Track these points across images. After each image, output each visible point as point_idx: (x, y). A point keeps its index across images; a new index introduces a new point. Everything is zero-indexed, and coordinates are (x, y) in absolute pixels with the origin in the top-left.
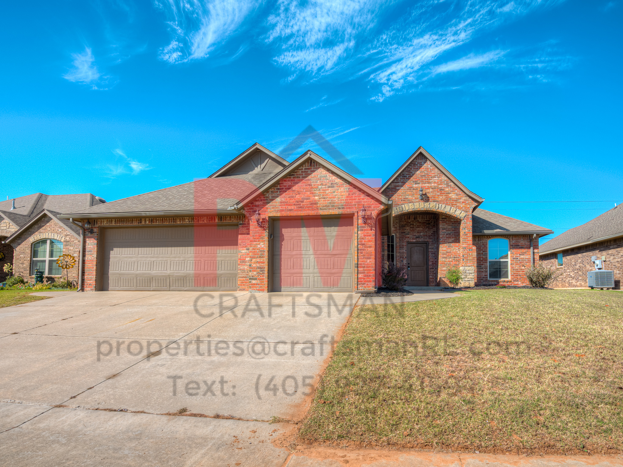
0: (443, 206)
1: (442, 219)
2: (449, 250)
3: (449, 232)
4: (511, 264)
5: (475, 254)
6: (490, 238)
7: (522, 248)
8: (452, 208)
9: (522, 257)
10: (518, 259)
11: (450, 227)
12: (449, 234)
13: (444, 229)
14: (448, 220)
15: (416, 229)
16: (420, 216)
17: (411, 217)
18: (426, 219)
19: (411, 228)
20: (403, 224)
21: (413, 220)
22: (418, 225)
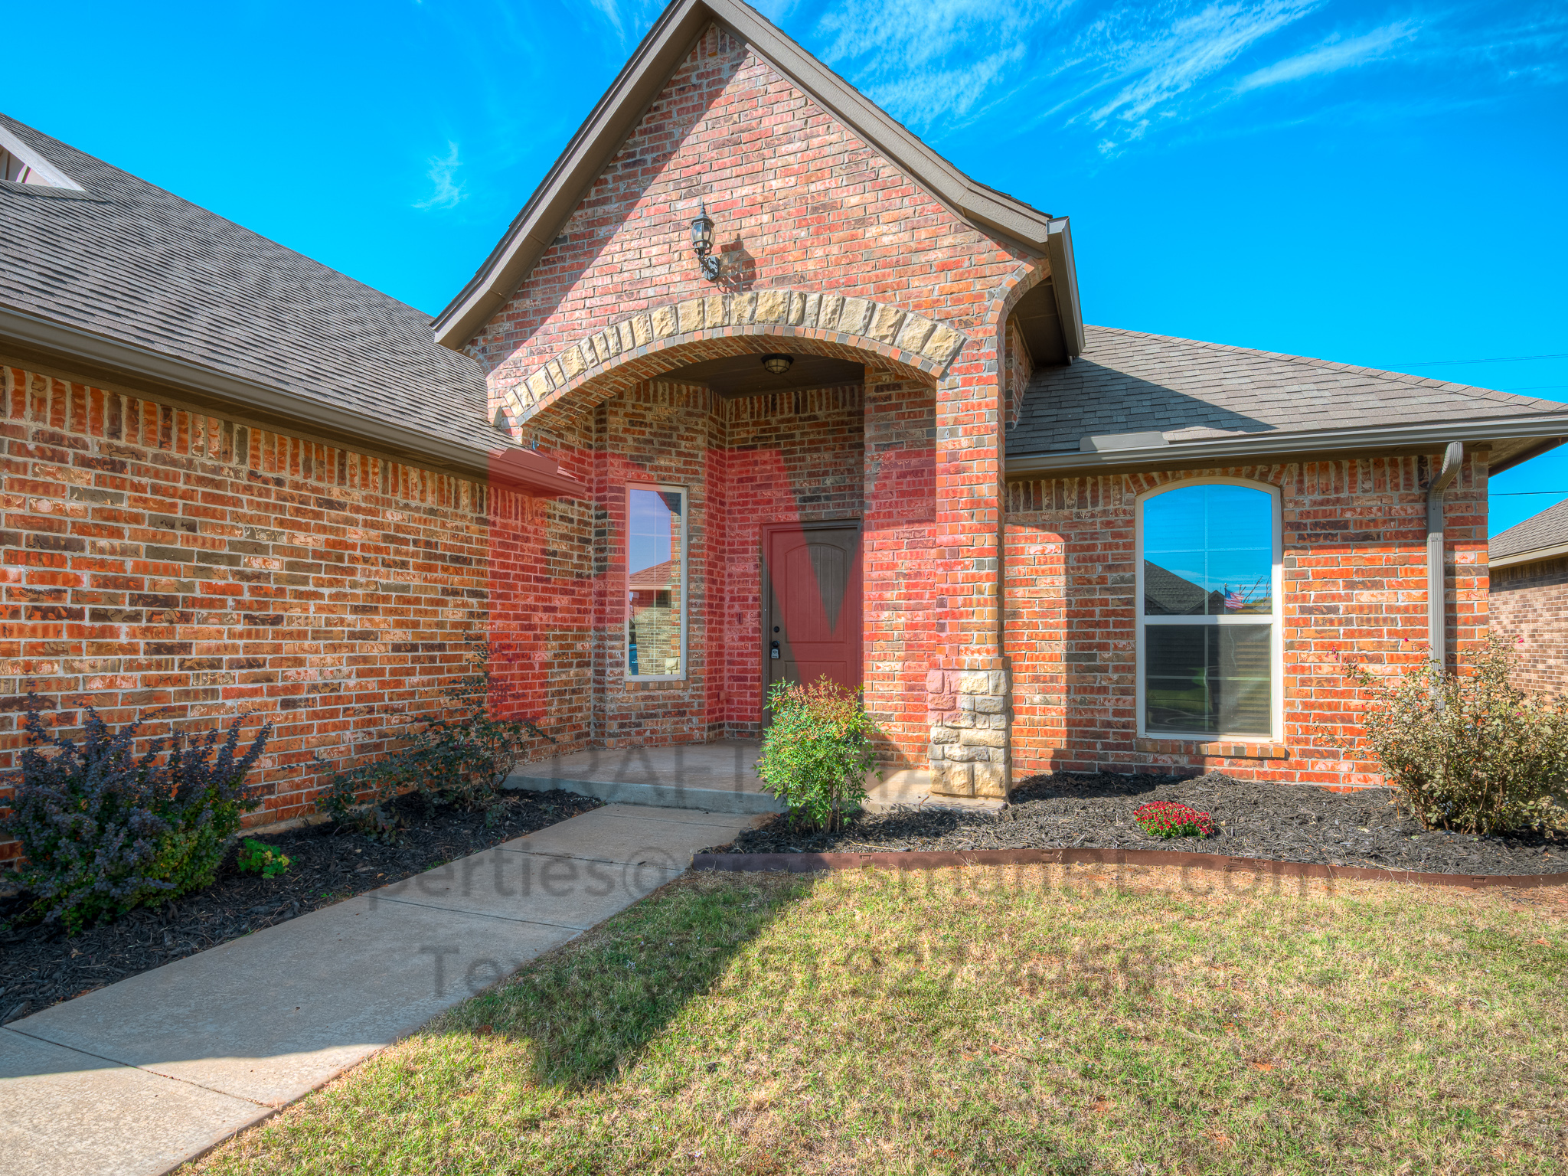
0: (830, 301)
1: (879, 389)
4: (1289, 646)
5: (1061, 581)
6: (1151, 483)
7: (1364, 539)
8: (880, 306)
9: (1365, 597)
10: (1335, 610)
13: (889, 446)
14: (910, 394)
15: (803, 459)
16: (823, 391)
17: (782, 399)
18: (848, 408)
19: (782, 458)
20: (746, 440)
21: (792, 415)
22: (812, 437)
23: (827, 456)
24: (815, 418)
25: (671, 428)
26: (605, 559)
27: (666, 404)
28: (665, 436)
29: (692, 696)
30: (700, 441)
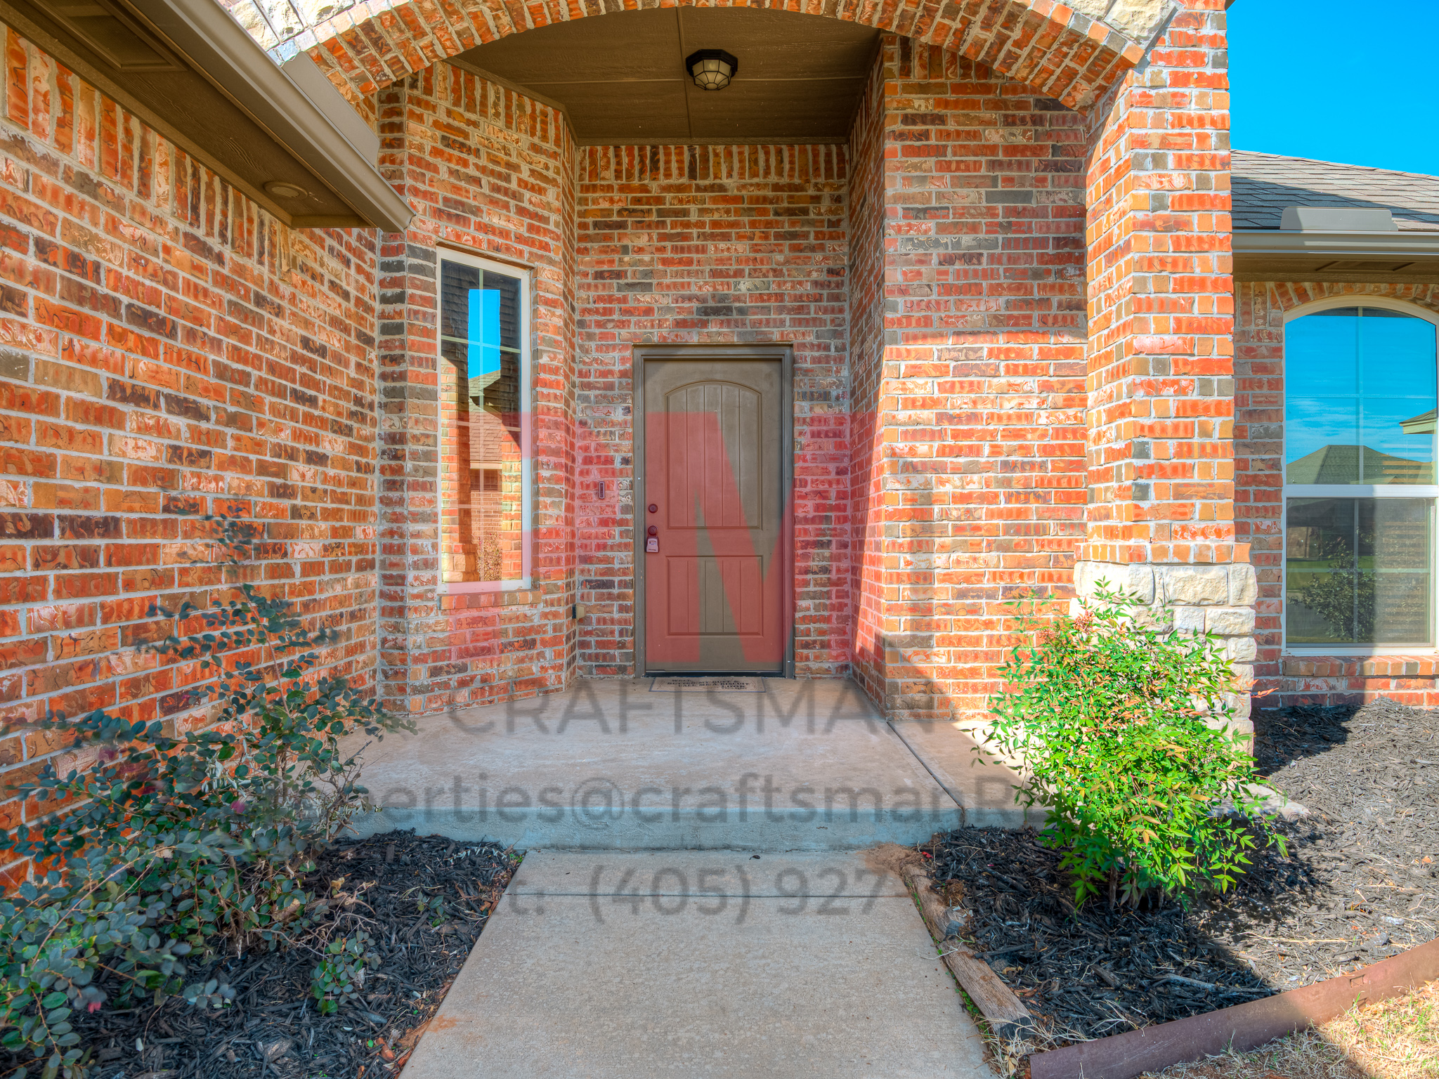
1: (907, 119)
2: (960, 402)
3: (967, 239)
6: (1303, 296)
11: (971, 196)
12: (969, 258)
13: (925, 212)
14: (958, 133)
15: (703, 250)
16: (735, 149)
17: (668, 154)
18: (773, 178)
19: (668, 244)
20: (608, 212)
21: (684, 180)
22: (716, 217)
23: (742, 248)
24: (722, 188)
25: (509, 165)
26: (402, 376)
27: (501, 123)
28: (499, 176)
29: (545, 615)
30: (552, 195)
